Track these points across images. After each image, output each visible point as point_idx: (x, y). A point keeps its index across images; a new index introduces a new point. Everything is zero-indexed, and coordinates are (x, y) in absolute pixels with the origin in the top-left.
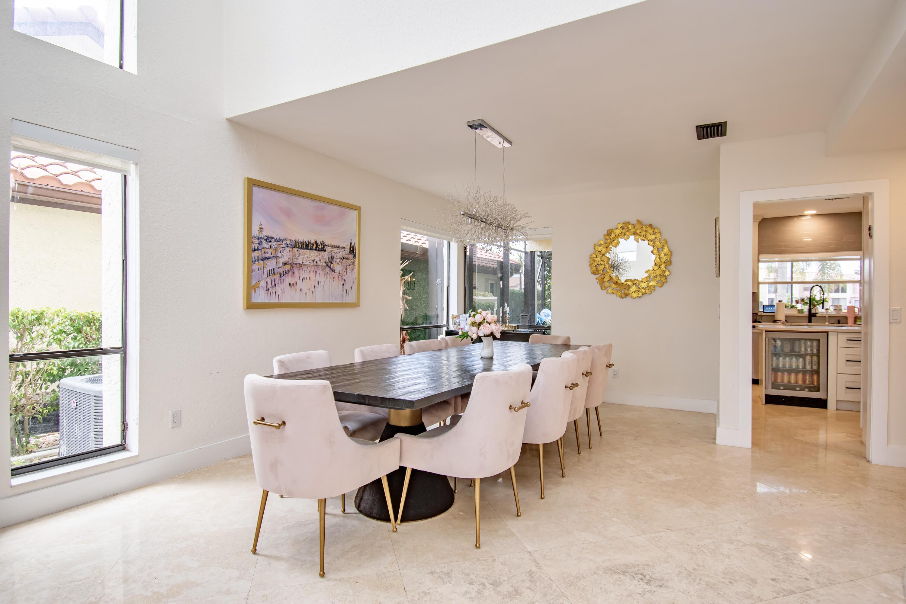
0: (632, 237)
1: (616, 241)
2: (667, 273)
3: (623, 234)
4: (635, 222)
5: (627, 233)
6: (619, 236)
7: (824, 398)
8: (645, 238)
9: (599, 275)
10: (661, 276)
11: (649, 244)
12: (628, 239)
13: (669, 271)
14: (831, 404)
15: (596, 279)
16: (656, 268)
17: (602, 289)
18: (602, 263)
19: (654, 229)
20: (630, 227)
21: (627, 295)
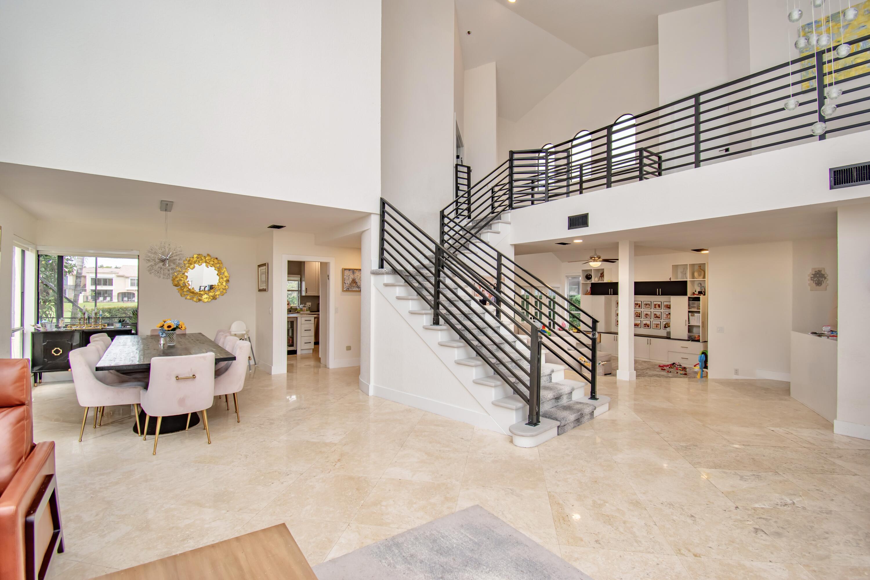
0: (204, 264)
1: (193, 266)
2: (227, 287)
3: (197, 261)
4: (206, 255)
5: (201, 261)
6: (195, 262)
7: (295, 349)
8: (213, 265)
9: (180, 287)
10: (223, 289)
11: (215, 270)
12: (201, 265)
13: (228, 286)
14: (299, 352)
15: (177, 289)
16: (219, 284)
17: (181, 296)
18: (182, 279)
19: (219, 261)
20: (203, 258)
21: (200, 300)
